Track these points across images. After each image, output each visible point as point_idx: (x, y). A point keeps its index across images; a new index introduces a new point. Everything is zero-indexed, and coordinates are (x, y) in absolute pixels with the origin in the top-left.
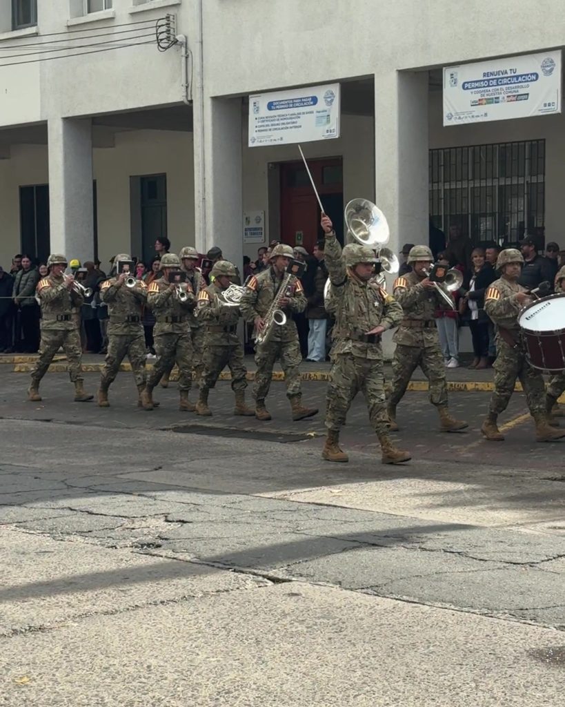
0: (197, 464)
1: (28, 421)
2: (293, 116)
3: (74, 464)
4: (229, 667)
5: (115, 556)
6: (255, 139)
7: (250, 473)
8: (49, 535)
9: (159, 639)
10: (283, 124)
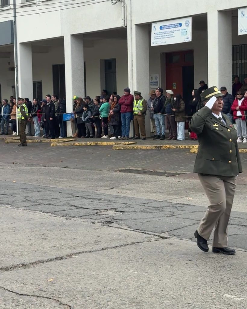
0: (129, 186)
1: (57, 168)
2: (171, 32)
3: (76, 186)
4: (143, 276)
5: (94, 227)
6: (154, 43)
7: (153, 190)
8: (65, 217)
9: (112, 263)
10: (167, 35)
